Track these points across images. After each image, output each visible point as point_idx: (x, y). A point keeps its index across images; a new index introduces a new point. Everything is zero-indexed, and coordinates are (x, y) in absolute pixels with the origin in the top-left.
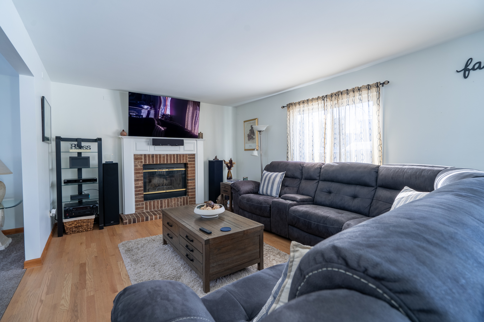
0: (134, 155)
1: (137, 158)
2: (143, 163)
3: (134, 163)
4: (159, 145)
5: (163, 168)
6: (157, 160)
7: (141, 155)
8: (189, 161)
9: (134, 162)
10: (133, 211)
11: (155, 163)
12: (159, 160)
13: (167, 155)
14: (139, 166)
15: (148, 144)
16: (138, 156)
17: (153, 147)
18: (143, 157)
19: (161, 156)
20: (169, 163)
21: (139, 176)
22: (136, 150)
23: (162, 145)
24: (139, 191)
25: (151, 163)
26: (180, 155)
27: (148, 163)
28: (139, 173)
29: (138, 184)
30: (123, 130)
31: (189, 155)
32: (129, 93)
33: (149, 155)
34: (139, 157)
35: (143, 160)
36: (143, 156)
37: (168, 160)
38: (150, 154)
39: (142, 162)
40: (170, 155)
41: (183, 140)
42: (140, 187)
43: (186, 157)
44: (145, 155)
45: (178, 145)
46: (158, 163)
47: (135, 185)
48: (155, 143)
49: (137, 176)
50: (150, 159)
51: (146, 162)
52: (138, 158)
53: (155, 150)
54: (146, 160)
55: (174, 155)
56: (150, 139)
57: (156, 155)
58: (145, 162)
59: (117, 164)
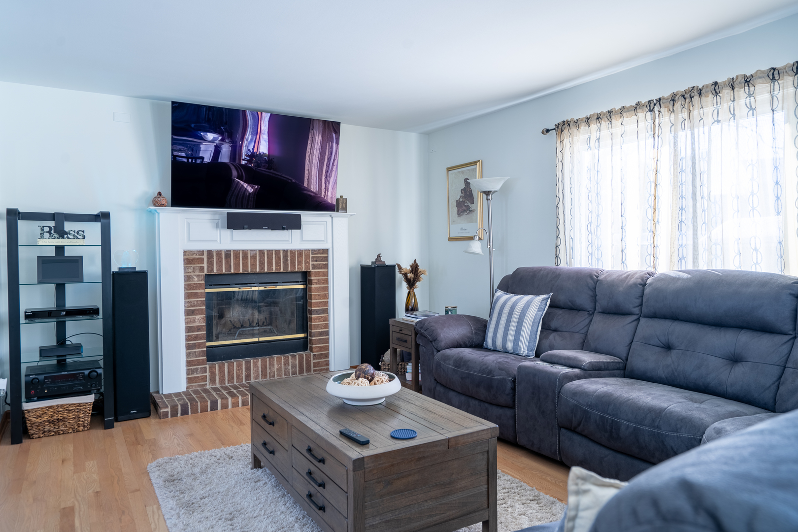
0: (185, 252)
1: (191, 259)
2: (206, 272)
3: (185, 272)
4: (244, 228)
5: (252, 284)
6: (237, 265)
7: (201, 252)
8: (314, 267)
9: (185, 268)
10: (181, 385)
11: (232, 271)
12: (243, 263)
13: (262, 252)
14: (196, 279)
15: (217, 227)
16: (192, 255)
17: (229, 231)
18: (205, 257)
19: (247, 254)
20: (266, 270)
21: (196, 303)
22: (189, 240)
23: (250, 228)
24: (196, 338)
25: (224, 271)
26: (293, 252)
27: (217, 270)
28: (196, 295)
29: (194, 321)
30: (160, 194)
31: (314, 251)
32: (173, 103)
33: (219, 253)
34: (195, 256)
35: (205, 265)
36: (205, 254)
37: (264, 264)
38: (221, 251)
39: (202, 269)
40: (268, 251)
41: (299, 216)
42: (199, 329)
43: (307, 257)
44: (210, 253)
45: (287, 229)
46: (241, 271)
47: (187, 323)
48: (234, 223)
49: (190, 302)
50: (221, 262)
51: (212, 270)
52: (194, 259)
53: (232, 240)
54: (213, 265)
55: (277, 252)
56: (221, 214)
57: (236, 253)
58: (210, 269)
59: (145, 273)
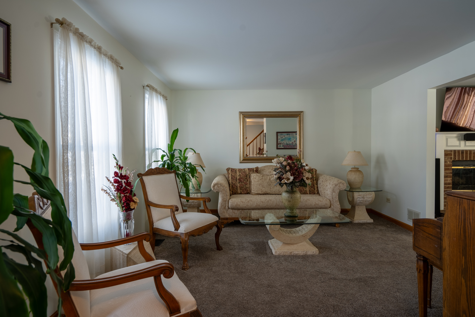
0: (445, 151)
2: (453, 159)
3: (445, 159)
5: (469, 165)
6: (466, 157)
7: (451, 151)
10: (443, 209)
11: (464, 159)
12: (469, 156)
14: (449, 163)
15: (459, 140)
16: (447, 152)
17: (464, 142)
18: (453, 153)
19: (471, 152)
21: (448, 173)
22: (447, 146)
24: (448, 188)
25: (461, 159)
27: (458, 159)
28: (448, 169)
29: (447, 181)
34: (448, 153)
35: (453, 157)
36: (453, 151)
39: (451, 158)
42: (449, 184)
44: (455, 151)
46: (468, 159)
47: (444, 181)
49: (446, 172)
50: (459, 155)
51: (456, 159)
52: (448, 154)
53: (465, 145)
54: (456, 157)
56: (461, 133)
57: (466, 151)
58: (455, 158)
59: (439, 159)
